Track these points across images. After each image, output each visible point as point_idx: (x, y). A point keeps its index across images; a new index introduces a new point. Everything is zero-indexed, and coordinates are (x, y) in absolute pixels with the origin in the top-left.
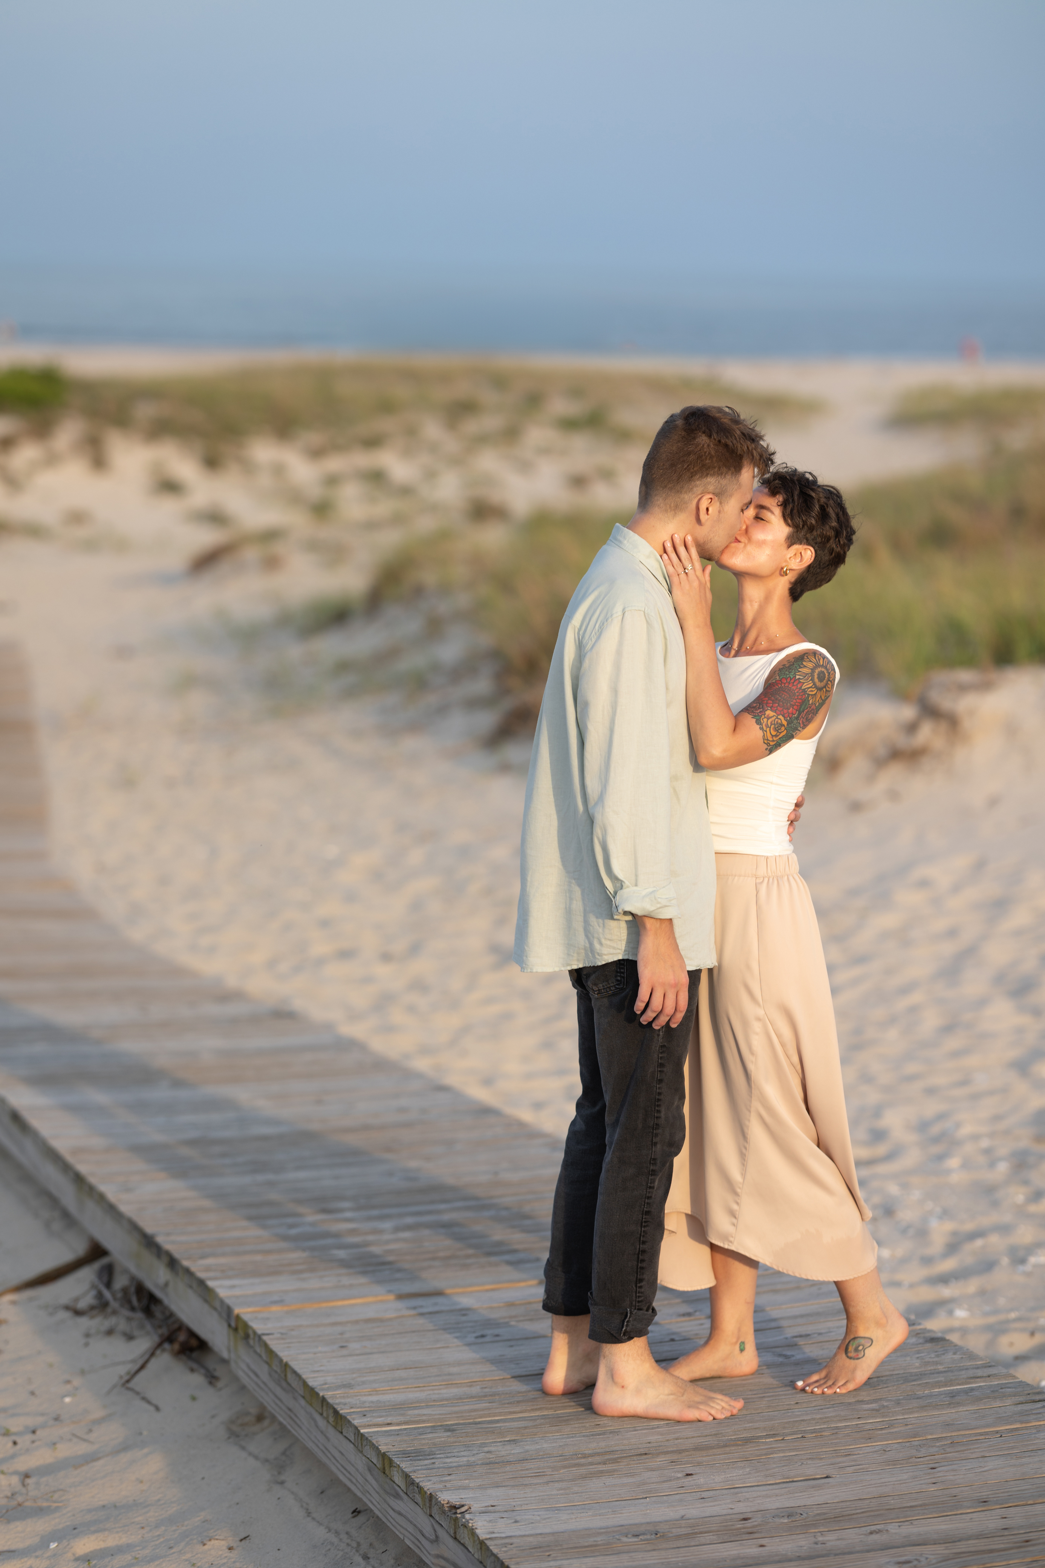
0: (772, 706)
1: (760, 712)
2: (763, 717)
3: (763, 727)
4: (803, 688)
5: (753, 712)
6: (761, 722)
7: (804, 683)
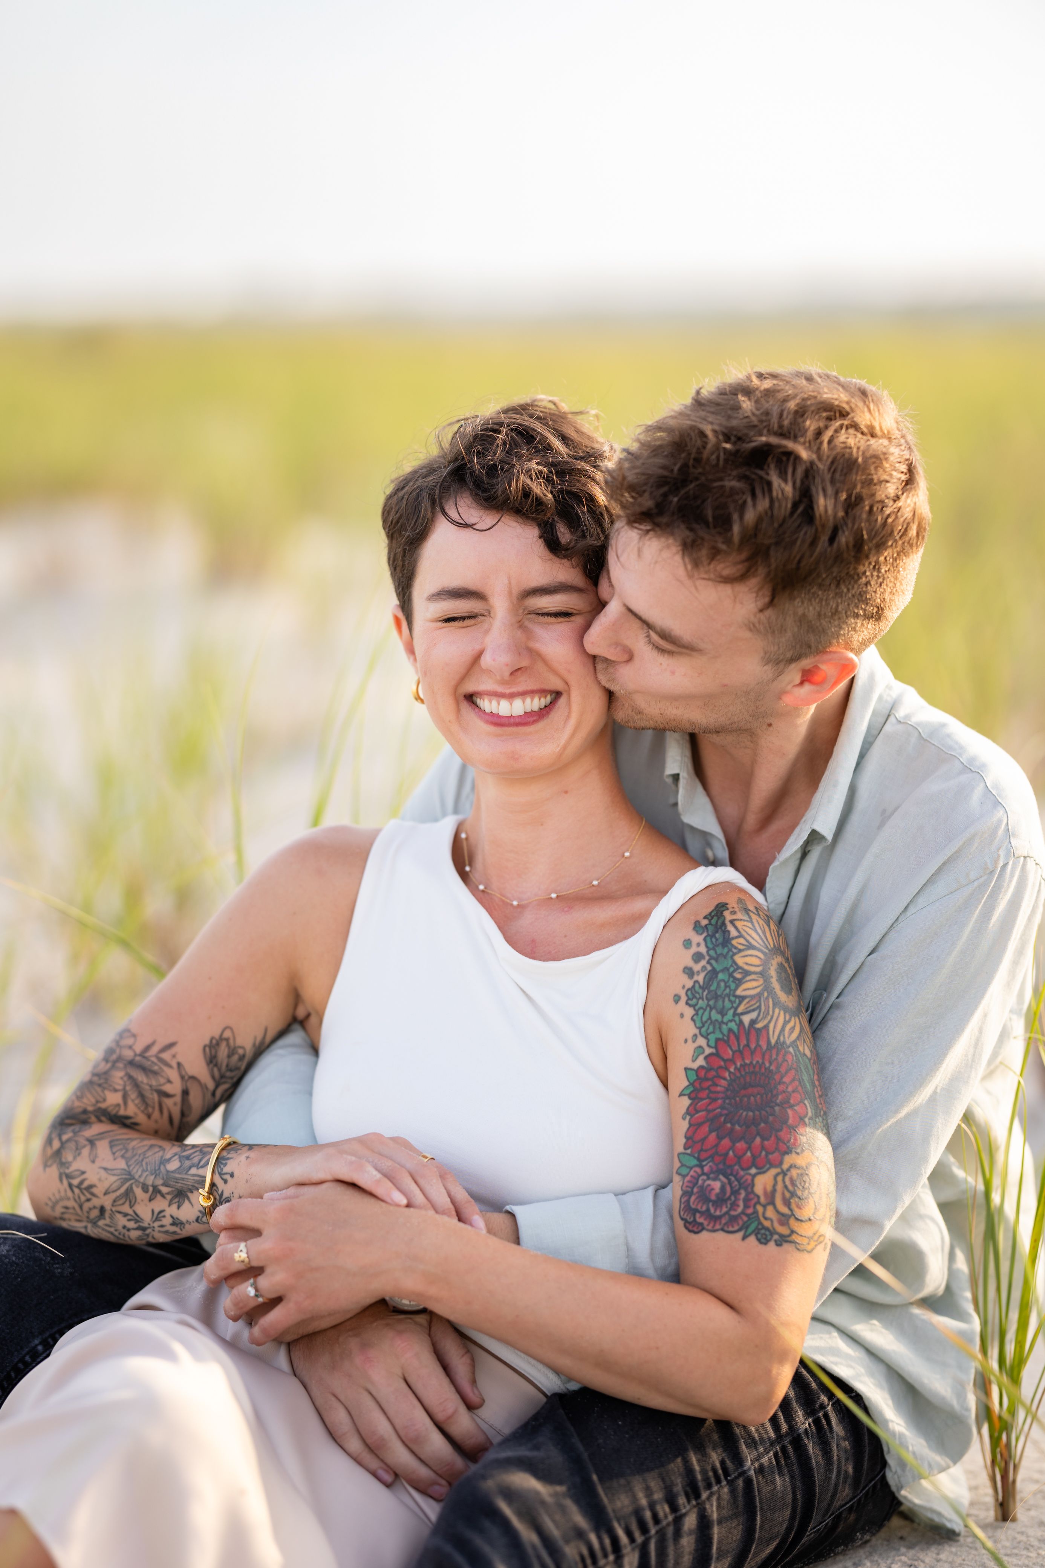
0: (754, 1156)
1: (746, 1206)
2: (760, 1209)
3: (782, 1236)
4: (773, 1041)
5: (734, 1219)
6: (767, 1229)
7: (766, 1027)
